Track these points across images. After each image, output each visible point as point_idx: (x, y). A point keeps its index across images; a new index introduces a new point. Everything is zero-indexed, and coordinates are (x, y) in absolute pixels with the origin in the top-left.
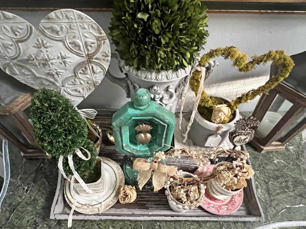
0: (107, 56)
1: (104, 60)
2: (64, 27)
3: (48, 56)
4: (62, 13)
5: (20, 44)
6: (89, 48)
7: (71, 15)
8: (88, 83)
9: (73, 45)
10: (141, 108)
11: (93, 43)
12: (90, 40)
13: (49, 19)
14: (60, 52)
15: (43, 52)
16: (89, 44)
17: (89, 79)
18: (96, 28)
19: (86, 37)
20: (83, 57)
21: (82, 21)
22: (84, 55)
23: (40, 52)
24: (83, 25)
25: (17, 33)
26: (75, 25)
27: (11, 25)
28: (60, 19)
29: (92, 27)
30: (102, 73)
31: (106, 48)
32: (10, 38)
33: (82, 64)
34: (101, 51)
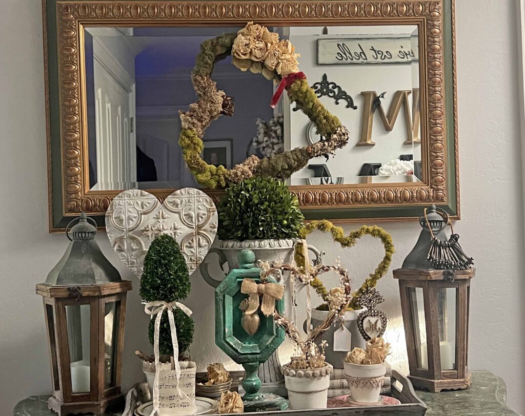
0: (214, 227)
1: (211, 231)
2: (184, 200)
3: (163, 226)
4: (186, 190)
5: (143, 216)
6: (200, 218)
7: (192, 192)
8: (191, 259)
9: (187, 217)
10: (247, 265)
11: (204, 215)
12: (202, 212)
13: (175, 194)
14: (174, 223)
15: (160, 223)
16: (201, 215)
17: (192, 254)
18: (209, 201)
19: (199, 209)
20: (193, 228)
21: (199, 196)
22: (194, 227)
23: (157, 222)
24: (199, 199)
25: (145, 207)
26: (193, 199)
27: (143, 201)
28: (182, 194)
29: (206, 200)
30: (207, 247)
31: (214, 219)
32: (138, 211)
33: (191, 235)
34: (209, 222)
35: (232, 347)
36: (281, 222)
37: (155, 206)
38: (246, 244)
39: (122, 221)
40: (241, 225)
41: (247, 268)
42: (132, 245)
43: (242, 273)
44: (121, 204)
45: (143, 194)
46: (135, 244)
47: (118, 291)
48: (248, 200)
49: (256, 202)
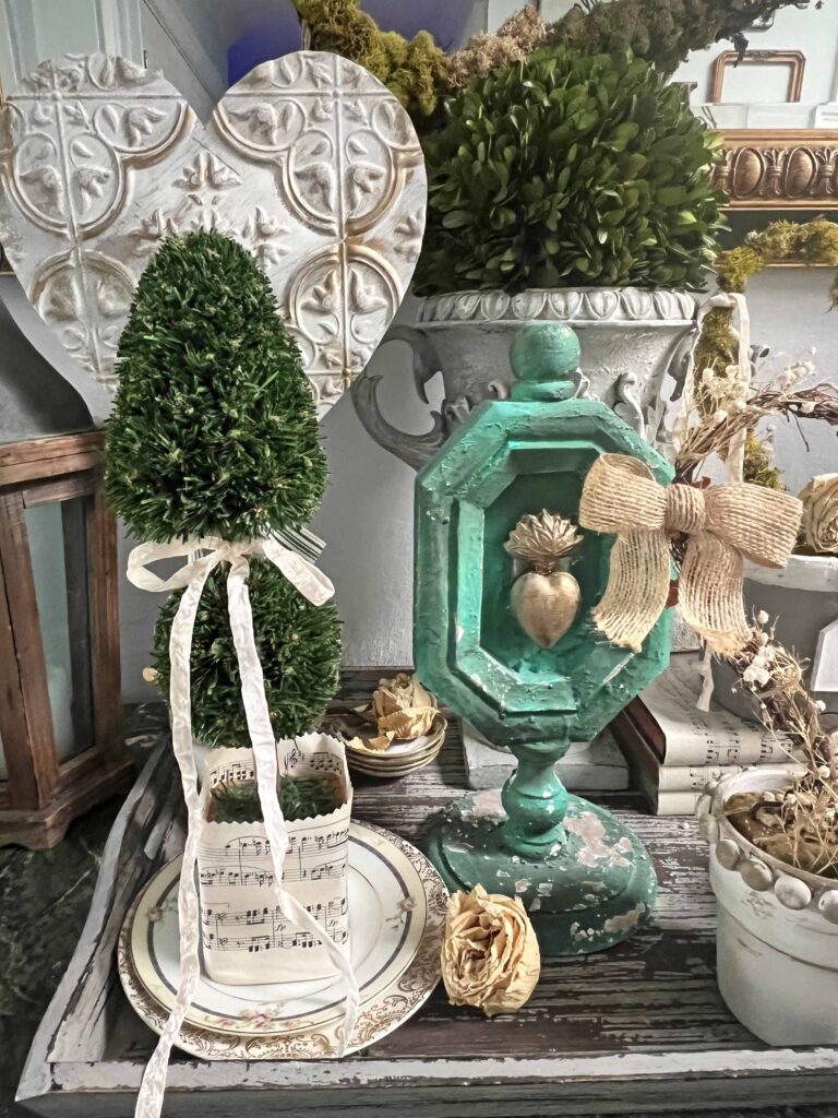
0: (412, 234)
1: (398, 251)
2: (294, 108)
3: (213, 220)
4: (300, 62)
5: (132, 174)
6: (357, 191)
7: (325, 71)
8: (323, 359)
9: (307, 184)
11: (374, 177)
12: (364, 164)
13: (257, 81)
14: (258, 211)
15: (201, 204)
16: (361, 176)
17: (329, 338)
18: (393, 115)
19: (355, 151)
20: (329, 233)
21: (354, 91)
22: (335, 228)
23: (190, 201)
24: (355, 104)
25: (137, 133)
26: (331, 104)
27: (126, 105)
28: (288, 81)
30: (383, 312)
31: (413, 199)
32: (111, 151)
33: (322, 262)
34: (393, 210)
35: (477, 690)
36: (672, 218)
37: (179, 131)
38: (530, 305)
39: (50, 191)
40: (513, 229)
41: (549, 398)
42: (101, 296)
43: (528, 418)
44: (43, 117)
45: (129, 73)
46: (113, 293)
47: (74, 463)
48: (550, 120)
49: (585, 122)
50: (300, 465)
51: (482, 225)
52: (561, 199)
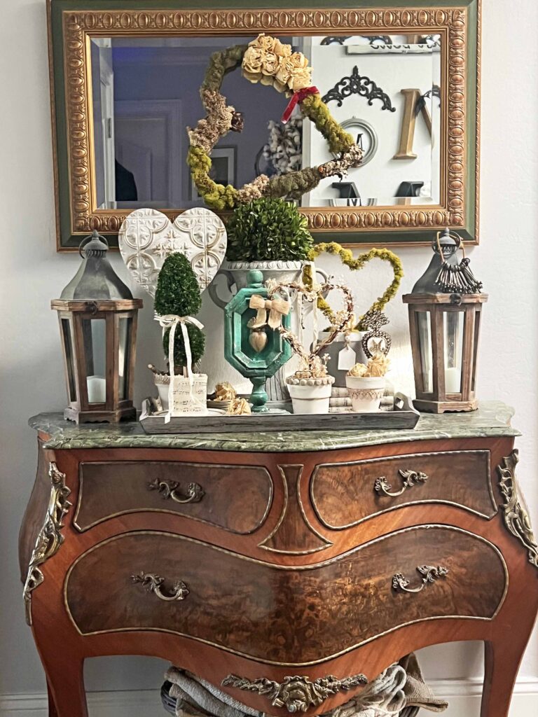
0: (223, 248)
1: (220, 252)
2: (194, 220)
4: (196, 211)
5: (154, 235)
6: (209, 238)
7: (202, 212)
8: (201, 279)
9: (196, 237)
10: (255, 285)
11: (213, 235)
12: (211, 232)
13: (185, 214)
14: (185, 243)
15: (171, 242)
16: (210, 235)
17: (202, 273)
18: (218, 221)
19: (209, 229)
20: (202, 248)
21: (209, 216)
22: (204, 247)
23: (168, 241)
24: (209, 219)
25: (156, 226)
26: (203, 219)
27: (154, 220)
28: (193, 214)
29: (216, 221)
30: (216, 267)
31: (223, 240)
32: (149, 230)
33: (200, 255)
34: (218, 242)
35: (240, 361)
36: (289, 244)
37: (166, 225)
38: (254, 265)
39: (134, 239)
40: (249, 247)
41: (255, 287)
42: (144, 263)
43: (250, 292)
44: (134, 222)
45: (155, 213)
46: (147, 263)
47: (131, 307)
48: (257, 222)
49: (265, 222)
50: (197, 299)
51: (242, 245)
52: (259, 241)
